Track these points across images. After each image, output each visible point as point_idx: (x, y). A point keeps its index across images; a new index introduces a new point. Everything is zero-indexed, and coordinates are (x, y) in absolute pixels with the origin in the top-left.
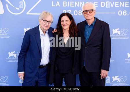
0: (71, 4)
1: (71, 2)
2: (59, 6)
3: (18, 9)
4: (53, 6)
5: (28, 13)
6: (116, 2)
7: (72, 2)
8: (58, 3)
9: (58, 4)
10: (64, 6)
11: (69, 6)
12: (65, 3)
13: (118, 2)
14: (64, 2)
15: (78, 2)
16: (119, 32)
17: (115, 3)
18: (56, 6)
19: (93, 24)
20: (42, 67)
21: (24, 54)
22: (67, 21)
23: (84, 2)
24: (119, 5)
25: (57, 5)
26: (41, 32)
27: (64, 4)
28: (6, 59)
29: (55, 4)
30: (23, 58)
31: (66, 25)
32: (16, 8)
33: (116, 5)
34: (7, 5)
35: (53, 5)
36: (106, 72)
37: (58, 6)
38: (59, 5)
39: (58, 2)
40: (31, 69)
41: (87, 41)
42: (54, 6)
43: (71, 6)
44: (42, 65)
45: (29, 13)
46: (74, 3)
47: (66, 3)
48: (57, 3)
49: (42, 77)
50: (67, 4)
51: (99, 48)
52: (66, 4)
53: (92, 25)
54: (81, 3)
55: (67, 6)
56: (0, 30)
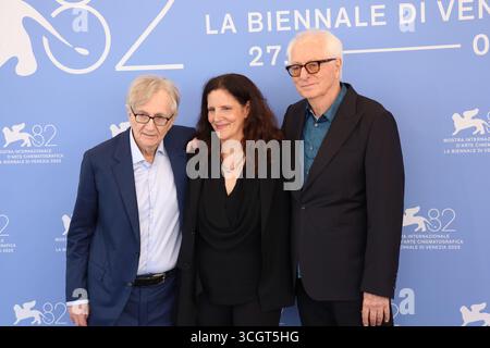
0: (279, 21)
1: (278, 13)
2: (234, 31)
3: (84, 52)
4: (209, 32)
5: (120, 67)
6: (461, 2)
7: (283, 12)
8: (231, 22)
9: (228, 23)
10: (251, 30)
11: (270, 29)
12: (255, 18)
14: (250, 15)
15: (308, 12)
16: (479, 124)
18: (223, 32)
20: (150, 280)
21: (85, 235)
22: (226, 108)
23: (328, 10)
24: (477, 15)
25: (225, 27)
26: (137, 155)
27: (251, 22)
28: (57, 240)
29: (216, 24)
30: (84, 249)
31: (225, 122)
32: (77, 49)
33: (460, 14)
34: (45, 40)
35: (212, 29)
36: (380, 303)
37: (230, 30)
38: (232, 27)
39: (228, 17)
40: (108, 292)
42: (216, 32)
43: (279, 28)
44: (151, 275)
45: (125, 65)
46: (291, 17)
47: (261, 18)
48: (225, 22)
50: (262, 21)
51: (353, 209)
52: (259, 21)
53: (323, 117)
54: (318, 13)
55: (263, 30)
56: (28, 135)
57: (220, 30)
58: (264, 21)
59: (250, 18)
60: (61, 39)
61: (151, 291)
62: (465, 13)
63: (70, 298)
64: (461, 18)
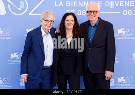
0: (75, 4)
1: (74, 2)
2: (62, 6)
3: (20, 9)
4: (56, 6)
5: (30, 14)
6: (121, 2)
8: (62, 3)
9: (61, 4)
10: (67, 6)
11: (72, 6)
12: (68, 3)
13: (123, 2)
14: (67, 2)
15: (82, 2)
16: (124, 32)
17: (119, 3)
18: (59, 6)
19: (97, 24)
23: (88, 2)
24: (124, 5)
25: (60, 5)
27: (67, 4)
28: (9, 60)
32: (18, 8)
33: (120, 5)
34: (9, 6)
35: (56, 5)
38: (62, 5)
39: (61, 2)
41: (91, 42)
42: (57, 6)
43: (74, 6)
45: (32, 13)
46: (78, 3)
48: (60, 3)
49: (46, 78)
50: (70, 4)
53: (95, 25)
54: (85, 2)
55: (70, 6)
56: (2, 31)
57: (58, 5)
58: (71, 4)
59: (67, 3)
60: (14, 5)
61: (46, 71)
62: (121, 5)
63: (22, 74)
64: (121, 6)
